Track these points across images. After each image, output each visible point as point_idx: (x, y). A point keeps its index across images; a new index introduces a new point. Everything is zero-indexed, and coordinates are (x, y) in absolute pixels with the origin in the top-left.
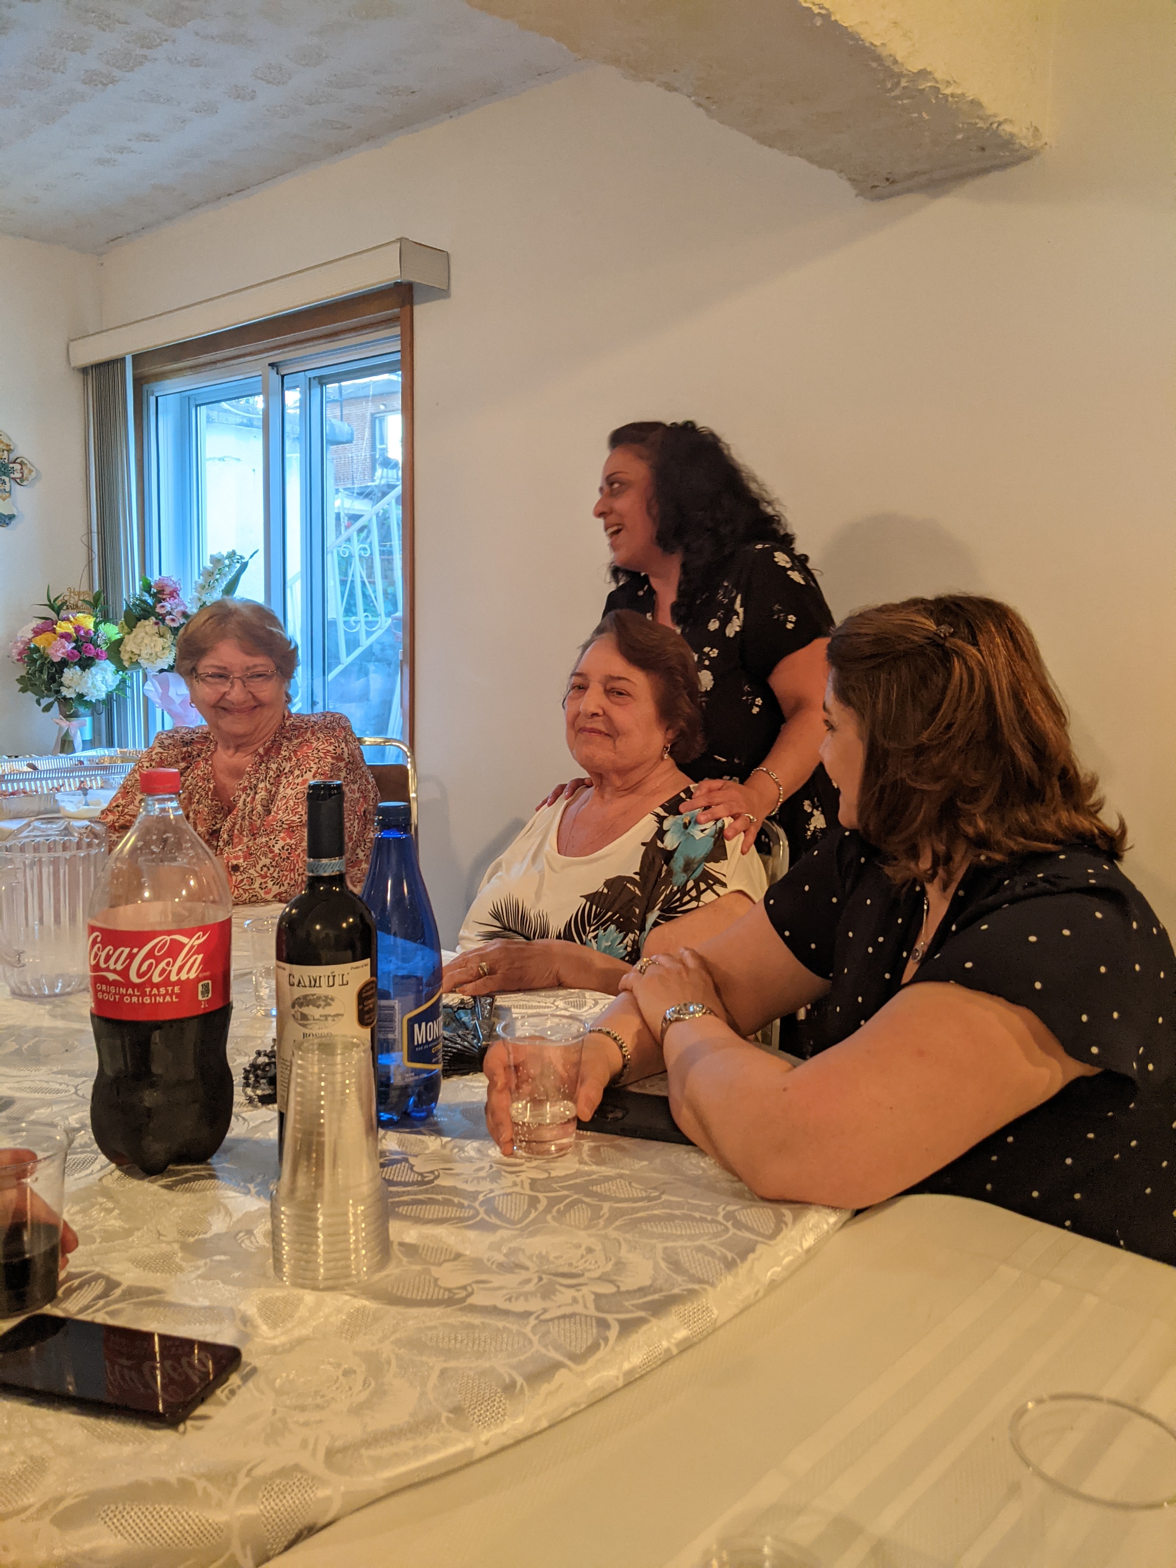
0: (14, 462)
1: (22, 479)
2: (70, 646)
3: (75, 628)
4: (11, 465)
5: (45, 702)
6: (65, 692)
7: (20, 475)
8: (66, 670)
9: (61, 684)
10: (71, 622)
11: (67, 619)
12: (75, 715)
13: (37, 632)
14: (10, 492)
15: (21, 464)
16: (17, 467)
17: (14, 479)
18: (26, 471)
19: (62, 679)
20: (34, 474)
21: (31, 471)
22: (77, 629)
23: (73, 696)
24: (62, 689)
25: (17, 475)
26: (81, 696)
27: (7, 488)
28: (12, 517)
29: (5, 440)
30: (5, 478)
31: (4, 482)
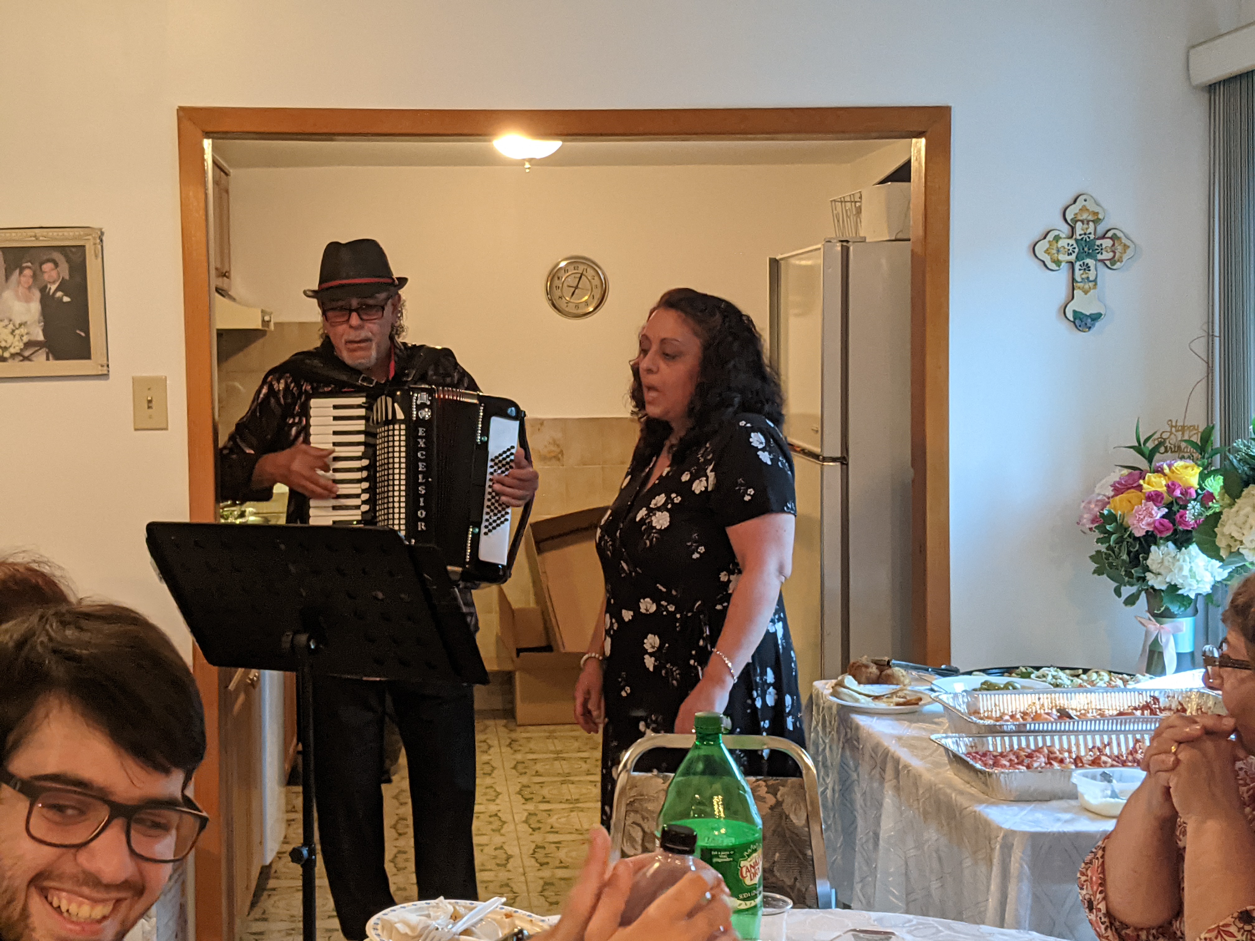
0: (1103, 237)
1: (1113, 261)
2: (1158, 513)
3: (1168, 486)
4: (1098, 242)
5: (1127, 591)
6: (1152, 580)
7: (1111, 255)
8: (1153, 548)
9: (1147, 569)
10: (1165, 475)
11: (1159, 471)
12: (1167, 614)
13: (1119, 488)
14: (1095, 281)
15: (1114, 238)
16: (1107, 243)
17: (1102, 261)
18: (1119, 249)
19: (1149, 562)
20: (1130, 252)
21: (1126, 247)
22: (1171, 488)
23: (1164, 587)
24: (1149, 575)
25: (1106, 255)
26: (1173, 588)
27: (1092, 275)
28: (1096, 317)
29: (1092, 207)
30: (1090, 261)
31: (1088, 267)
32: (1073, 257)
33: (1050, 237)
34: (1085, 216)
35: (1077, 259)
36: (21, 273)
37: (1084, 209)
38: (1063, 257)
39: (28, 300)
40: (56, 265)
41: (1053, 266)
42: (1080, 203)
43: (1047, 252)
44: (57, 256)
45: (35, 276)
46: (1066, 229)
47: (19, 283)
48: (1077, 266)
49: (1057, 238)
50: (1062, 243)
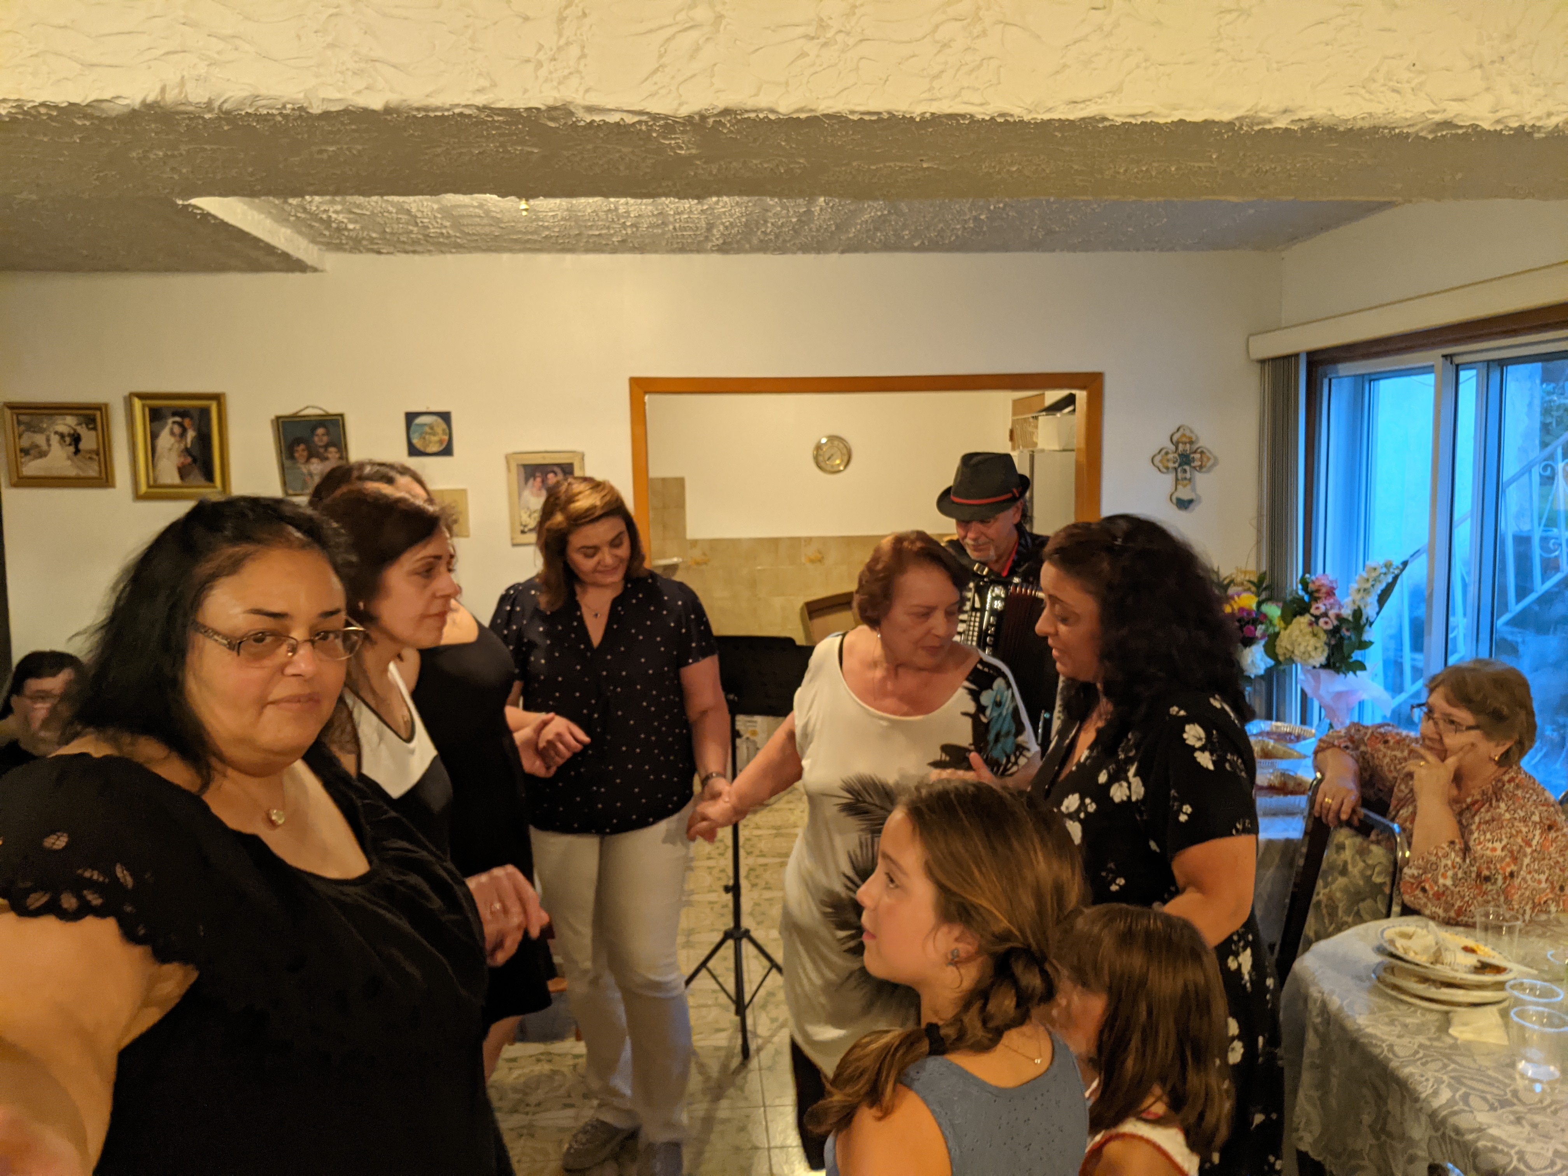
0: (1195, 452)
1: (1201, 467)
4: (1192, 456)
7: (1199, 463)
14: (1190, 480)
15: (1202, 453)
16: (1197, 456)
17: (1195, 468)
18: (1205, 459)
20: (1211, 462)
21: (1209, 459)
22: (1241, 610)
25: (1197, 464)
27: (1188, 475)
28: (1191, 501)
29: (1188, 433)
30: (1187, 468)
31: (1185, 471)
32: (1176, 465)
33: (1163, 452)
34: (1184, 439)
35: (1180, 465)
36: (535, 479)
37: (1184, 435)
38: (1171, 465)
39: (538, 496)
40: (555, 474)
41: (1164, 470)
42: (1181, 430)
43: (1161, 461)
44: (556, 469)
45: (543, 481)
46: (1173, 448)
47: (533, 486)
48: (1179, 470)
49: (1167, 453)
50: (1171, 456)
